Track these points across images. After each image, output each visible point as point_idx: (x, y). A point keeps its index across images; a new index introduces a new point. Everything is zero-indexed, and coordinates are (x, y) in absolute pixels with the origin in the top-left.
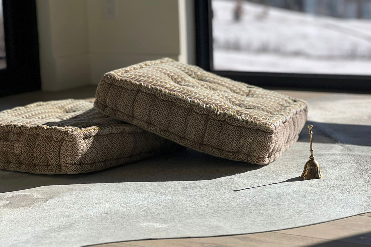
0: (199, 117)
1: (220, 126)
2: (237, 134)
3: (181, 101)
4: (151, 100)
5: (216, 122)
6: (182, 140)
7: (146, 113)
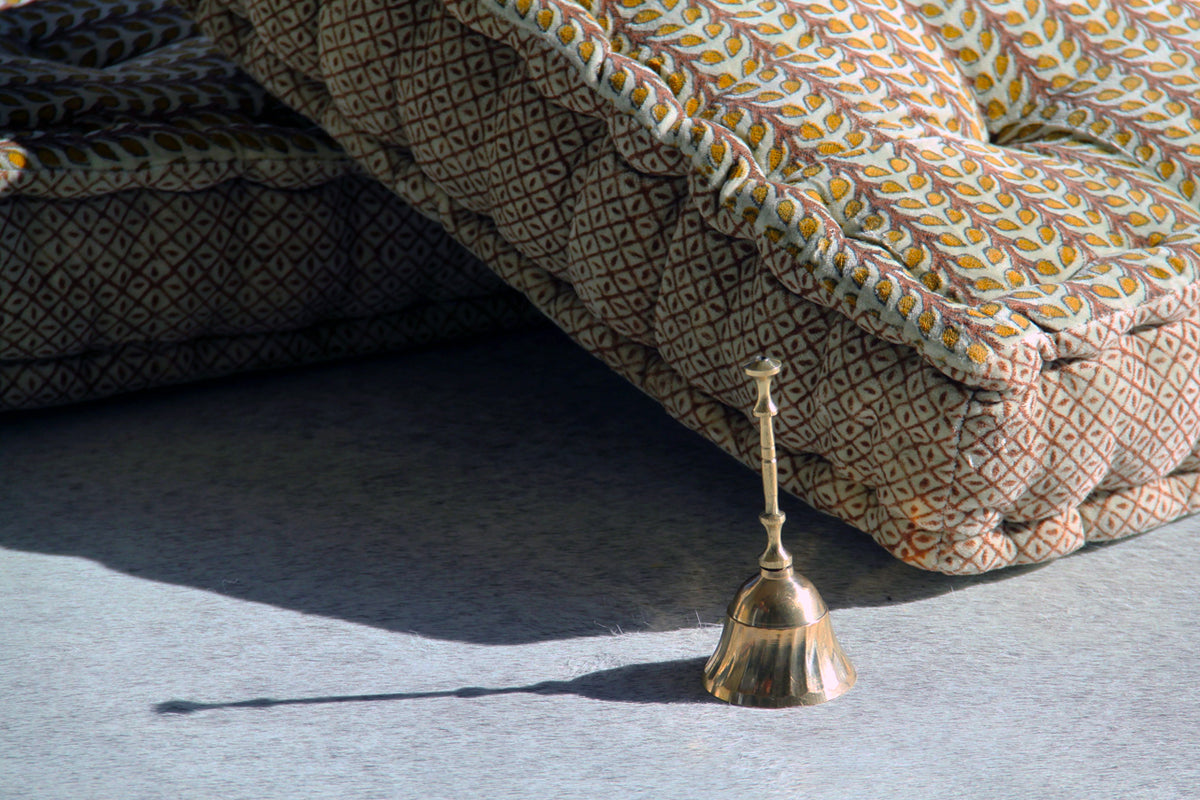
0: (625, 190)
1: (730, 278)
2: (803, 352)
3: (550, 62)
4: (402, 16)
5: (711, 243)
6: (560, 300)
7: (371, 94)
